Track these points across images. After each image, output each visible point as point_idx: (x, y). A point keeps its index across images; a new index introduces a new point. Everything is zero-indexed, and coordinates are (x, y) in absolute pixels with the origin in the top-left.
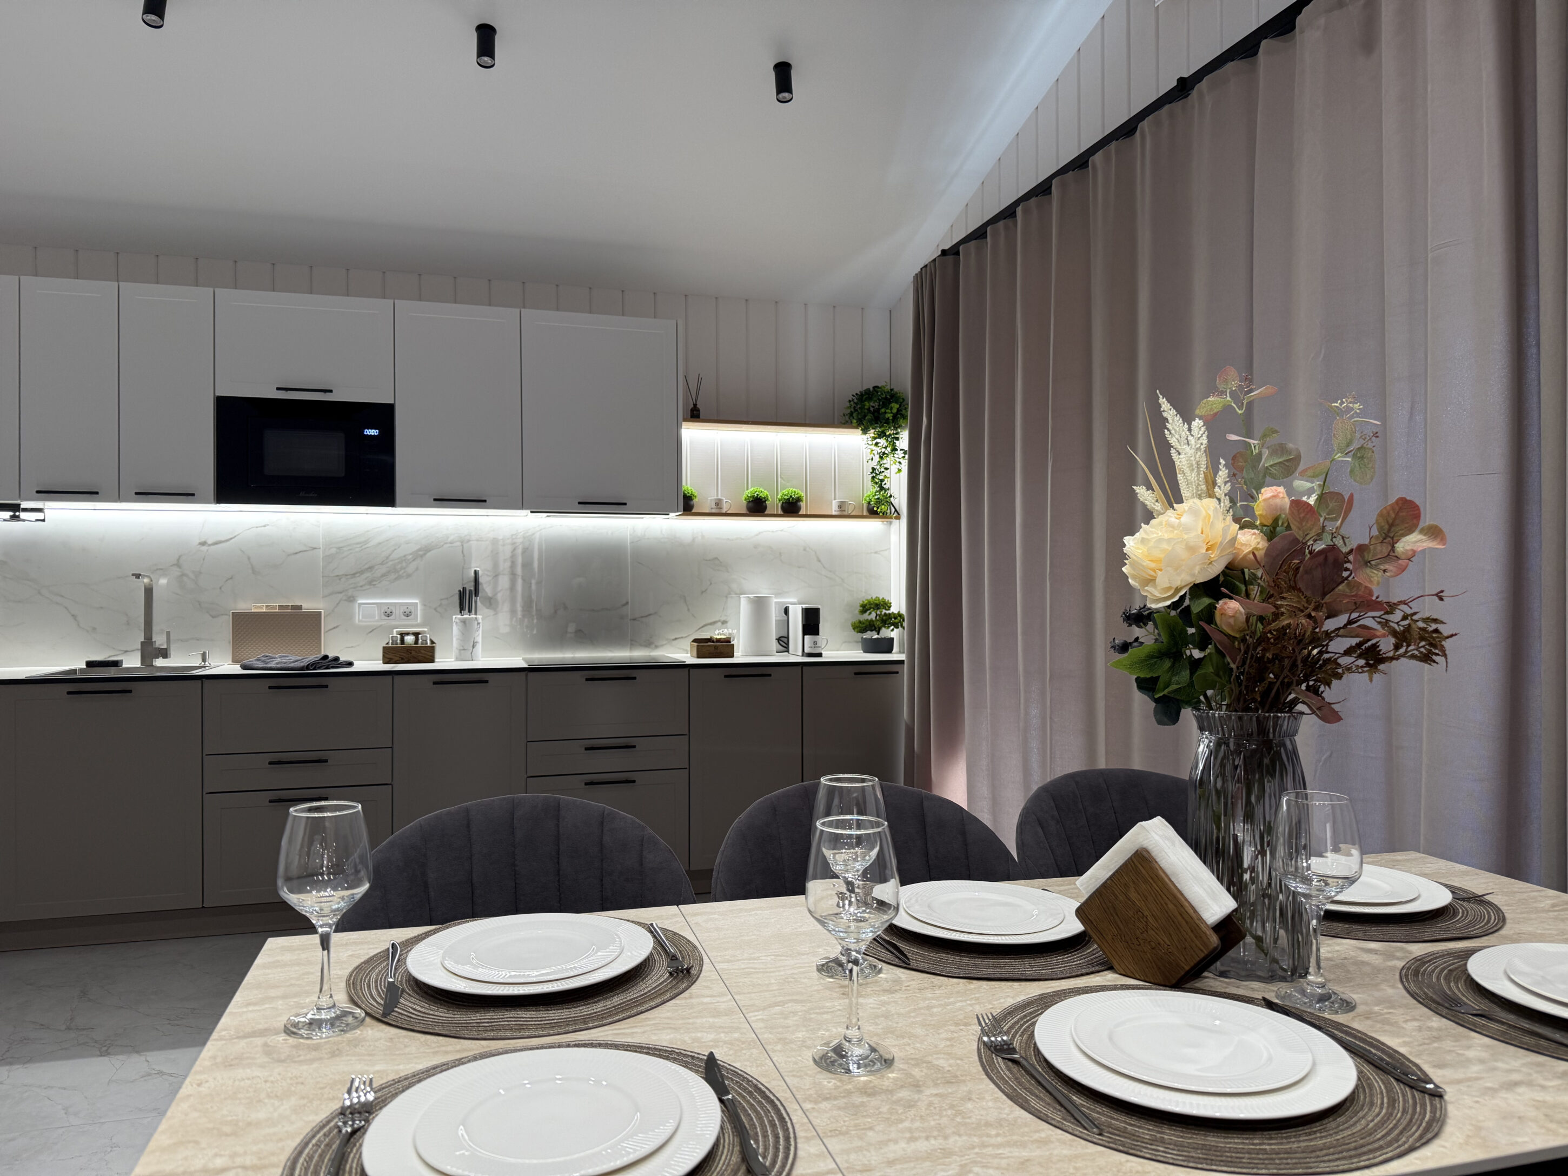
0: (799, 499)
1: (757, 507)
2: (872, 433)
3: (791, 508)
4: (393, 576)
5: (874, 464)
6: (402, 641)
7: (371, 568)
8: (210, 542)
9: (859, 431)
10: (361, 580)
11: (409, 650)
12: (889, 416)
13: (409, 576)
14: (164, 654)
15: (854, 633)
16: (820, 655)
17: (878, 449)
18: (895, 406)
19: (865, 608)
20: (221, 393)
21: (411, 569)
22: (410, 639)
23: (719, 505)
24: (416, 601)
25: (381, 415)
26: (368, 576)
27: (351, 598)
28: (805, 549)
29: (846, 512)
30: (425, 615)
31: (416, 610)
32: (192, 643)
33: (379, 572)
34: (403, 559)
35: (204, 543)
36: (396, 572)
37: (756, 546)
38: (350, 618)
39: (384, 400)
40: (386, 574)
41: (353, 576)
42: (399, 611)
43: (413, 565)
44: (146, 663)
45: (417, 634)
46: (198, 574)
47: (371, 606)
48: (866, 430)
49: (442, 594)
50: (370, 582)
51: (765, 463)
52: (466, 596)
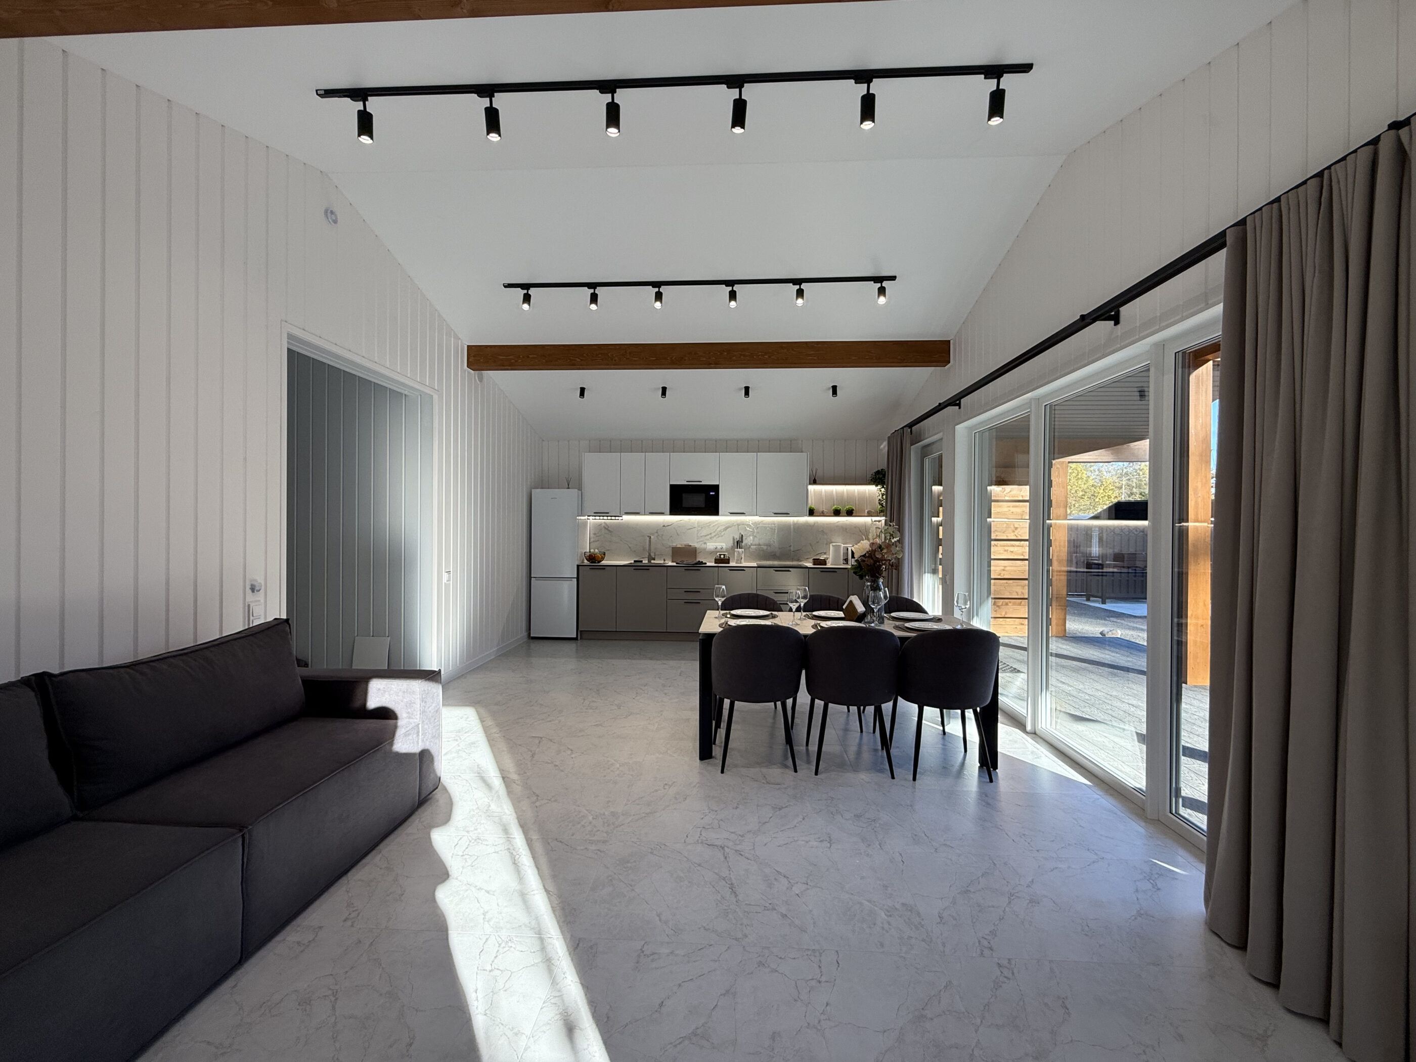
0: (854, 509)
1: (837, 513)
2: (879, 487)
3: (850, 513)
5: (879, 498)
6: (720, 557)
7: (711, 534)
8: (667, 526)
10: (708, 537)
11: (722, 559)
13: (722, 536)
14: (654, 559)
17: (880, 493)
20: (672, 483)
22: (722, 556)
23: (823, 512)
24: (724, 544)
25: (716, 488)
26: (710, 536)
27: (705, 543)
28: (855, 527)
29: (870, 514)
30: (727, 549)
31: (724, 547)
32: (661, 555)
33: (713, 535)
34: (720, 531)
35: (664, 526)
36: (718, 535)
37: (837, 526)
38: (705, 549)
39: (717, 483)
40: (715, 536)
41: (706, 536)
42: (719, 547)
43: (723, 533)
44: (649, 561)
45: (724, 555)
46: (663, 535)
47: (711, 546)
48: (877, 485)
49: (732, 542)
50: (711, 538)
51: (840, 497)
52: (739, 543)
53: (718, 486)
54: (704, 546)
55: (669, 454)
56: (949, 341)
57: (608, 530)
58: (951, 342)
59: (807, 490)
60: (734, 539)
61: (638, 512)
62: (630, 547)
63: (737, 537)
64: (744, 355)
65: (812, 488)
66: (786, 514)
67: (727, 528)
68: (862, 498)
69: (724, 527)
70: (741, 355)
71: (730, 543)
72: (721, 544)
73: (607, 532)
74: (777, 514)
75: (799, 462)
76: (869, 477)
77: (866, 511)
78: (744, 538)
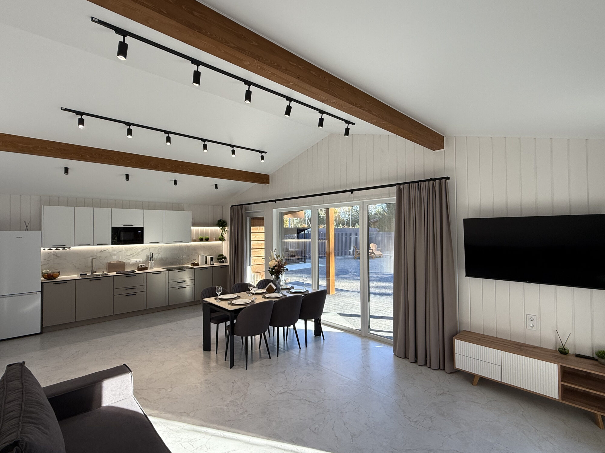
0: (209, 238)
1: (201, 240)
2: (221, 228)
3: (207, 240)
4: (137, 255)
5: (221, 233)
6: (141, 267)
7: (133, 254)
8: (102, 251)
9: (219, 227)
10: (131, 256)
11: (143, 268)
12: (224, 225)
13: (140, 255)
14: (96, 272)
15: (217, 260)
16: (214, 265)
17: (222, 230)
18: (225, 223)
19: (219, 256)
20: (112, 226)
21: (140, 254)
22: (143, 266)
23: (195, 240)
24: (141, 259)
25: (142, 229)
26: (132, 255)
27: (129, 260)
28: (209, 246)
29: (216, 240)
30: (143, 261)
31: (141, 261)
32: (99, 269)
33: (134, 254)
34: (139, 252)
35: (101, 251)
36: (138, 254)
37: (201, 246)
38: (129, 263)
39: (143, 226)
40: (135, 255)
41: (130, 255)
42: (138, 261)
43: (141, 253)
44: (92, 273)
45: (144, 265)
46: (100, 257)
47: (133, 261)
48: (220, 227)
49: (146, 258)
50: (133, 256)
51: (202, 233)
52: (151, 258)
53: (143, 228)
54: (129, 261)
55: (111, 209)
56: (269, 175)
57: (57, 256)
58: (270, 175)
59: (191, 229)
60: (147, 256)
61: (89, 244)
62: (75, 266)
63: (149, 254)
64: (190, 169)
65: (193, 228)
66: (181, 242)
67: (143, 250)
68: (212, 234)
69: (141, 250)
70: (188, 168)
71: (145, 258)
72: (140, 259)
73: (55, 257)
74: (176, 242)
75: (187, 215)
76: (216, 223)
77: (214, 238)
78: (154, 254)
